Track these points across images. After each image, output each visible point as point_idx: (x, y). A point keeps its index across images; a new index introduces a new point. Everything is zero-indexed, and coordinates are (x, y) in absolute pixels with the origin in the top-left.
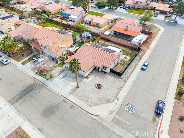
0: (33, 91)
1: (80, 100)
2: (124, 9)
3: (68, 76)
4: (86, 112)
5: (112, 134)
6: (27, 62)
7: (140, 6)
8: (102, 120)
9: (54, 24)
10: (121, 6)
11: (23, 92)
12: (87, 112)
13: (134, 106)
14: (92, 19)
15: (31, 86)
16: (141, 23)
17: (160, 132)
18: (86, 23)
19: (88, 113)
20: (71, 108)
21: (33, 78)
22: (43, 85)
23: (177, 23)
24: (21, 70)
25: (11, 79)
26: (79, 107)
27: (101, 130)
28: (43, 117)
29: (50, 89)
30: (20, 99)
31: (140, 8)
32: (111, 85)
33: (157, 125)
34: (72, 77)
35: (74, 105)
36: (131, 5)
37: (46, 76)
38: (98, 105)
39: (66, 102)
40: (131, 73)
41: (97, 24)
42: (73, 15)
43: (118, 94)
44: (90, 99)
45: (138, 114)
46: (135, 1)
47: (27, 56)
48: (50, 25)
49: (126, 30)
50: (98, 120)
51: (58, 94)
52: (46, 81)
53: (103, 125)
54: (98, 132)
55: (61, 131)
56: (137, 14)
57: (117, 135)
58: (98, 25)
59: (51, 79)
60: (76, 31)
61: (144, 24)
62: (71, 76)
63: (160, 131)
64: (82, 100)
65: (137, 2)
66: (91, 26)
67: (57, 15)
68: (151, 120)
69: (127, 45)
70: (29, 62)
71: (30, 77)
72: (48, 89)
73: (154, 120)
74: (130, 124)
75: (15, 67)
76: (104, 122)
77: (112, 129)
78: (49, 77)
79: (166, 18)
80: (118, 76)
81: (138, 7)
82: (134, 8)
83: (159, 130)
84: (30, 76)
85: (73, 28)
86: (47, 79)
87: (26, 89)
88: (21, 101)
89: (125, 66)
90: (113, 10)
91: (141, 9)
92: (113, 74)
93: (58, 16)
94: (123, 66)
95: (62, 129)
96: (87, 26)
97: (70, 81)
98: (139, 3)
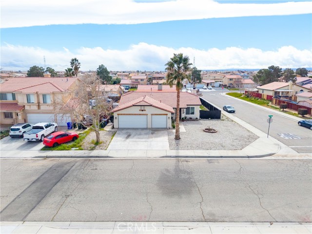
3: (135, 135)
8: (284, 156)
12: (249, 157)
29: (119, 158)
34: (146, 134)
36: (130, 84)
37: (80, 147)
38: (247, 145)
46: (134, 79)
59: (100, 146)
64: (213, 149)
65: (137, 80)
78: (93, 145)
84: (25, 158)
86: (89, 149)
97: (149, 138)
98: (139, 81)
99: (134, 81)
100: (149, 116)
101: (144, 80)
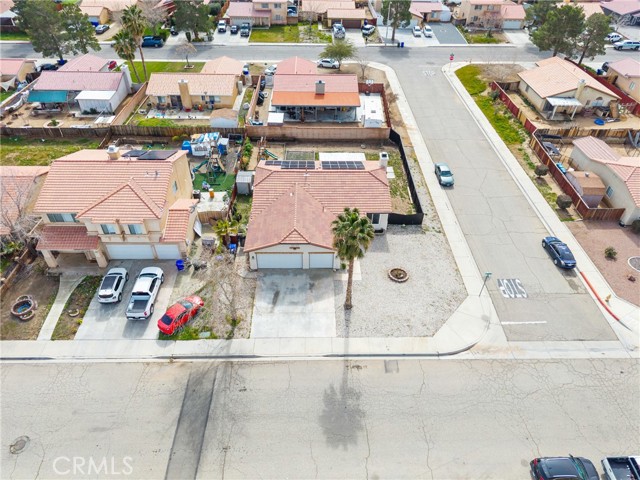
0: (220, 400)
1: (389, 338)
2: (234, 33)
3: (285, 293)
4: (436, 358)
5: (537, 366)
6: (76, 320)
7: (278, 17)
8: (486, 350)
9: (30, 143)
10: (220, 27)
11: (185, 425)
12: (439, 355)
13: (514, 280)
14: (184, 87)
15: (191, 389)
16: (325, 64)
17: (605, 303)
18: (160, 108)
19: (441, 358)
20: (387, 371)
21: (168, 360)
22: (232, 363)
23: (402, 46)
24: (75, 361)
25: (75, 413)
26: (404, 355)
27: (510, 375)
28: (341, 447)
29: (269, 359)
30: (204, 452)
31: (279, 22)
32: (424, 258)
33: (587, 293)
34: (302, 289)
35: (387, 358)
36: (251, 18)
37: (211, 330)
38: (444, 321)
39: (358, 367)
40: (433, 205)
41: (208, 99)
42: (85, 89)
43: (457, 270)
44: (412, 320)
45: (538, 291)
46: (258, 3)
47: (50, 300)
48: (12, 151)
49: (320, 95)
50: (478, 356)
51: (309, 359)
52: (228, 346)
53: (501, 361)
54: (508, 383)
55: (431, 445)
56: (285, 41)
57: (546, 362)
58: (213, 102)
59: (240, 329)
60: (153, 145)
61: (334, 67)
62: (296, 287)
63: (603, 300)
64: (396, 334)
65: (265, 5)
66: (188, 110)
67: (7, 104)
68: (569, 289)
69: (353, 137)
70: (82, 316)
71: (148, 364)
72: (264, 363)
73: (573, 286)
74: (545, 322)
75: (36, 365)
76: (495, 352)
77: (527, 357)
78: (229, 327)
79: (370, 38)
80: (413, 227)
81: (274, 22)
82: (263, 26)
83: (599, 300)
84: (144, 360)
85: (132, 135)
86: (226, 336)
87: (185, 408)
88: (211, 455)
89: (401, 194)
90: (203, 44)
91: (283, 25)
92: (397, 228)
93: (14, 106)
94: (399, 197)
95: (428, 438)
96: (176, 117)
97: (306, 302)
98: (271, 7)
99: (260, 7)
100: (306, 256)
101: (283, 6)
